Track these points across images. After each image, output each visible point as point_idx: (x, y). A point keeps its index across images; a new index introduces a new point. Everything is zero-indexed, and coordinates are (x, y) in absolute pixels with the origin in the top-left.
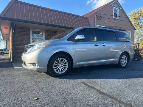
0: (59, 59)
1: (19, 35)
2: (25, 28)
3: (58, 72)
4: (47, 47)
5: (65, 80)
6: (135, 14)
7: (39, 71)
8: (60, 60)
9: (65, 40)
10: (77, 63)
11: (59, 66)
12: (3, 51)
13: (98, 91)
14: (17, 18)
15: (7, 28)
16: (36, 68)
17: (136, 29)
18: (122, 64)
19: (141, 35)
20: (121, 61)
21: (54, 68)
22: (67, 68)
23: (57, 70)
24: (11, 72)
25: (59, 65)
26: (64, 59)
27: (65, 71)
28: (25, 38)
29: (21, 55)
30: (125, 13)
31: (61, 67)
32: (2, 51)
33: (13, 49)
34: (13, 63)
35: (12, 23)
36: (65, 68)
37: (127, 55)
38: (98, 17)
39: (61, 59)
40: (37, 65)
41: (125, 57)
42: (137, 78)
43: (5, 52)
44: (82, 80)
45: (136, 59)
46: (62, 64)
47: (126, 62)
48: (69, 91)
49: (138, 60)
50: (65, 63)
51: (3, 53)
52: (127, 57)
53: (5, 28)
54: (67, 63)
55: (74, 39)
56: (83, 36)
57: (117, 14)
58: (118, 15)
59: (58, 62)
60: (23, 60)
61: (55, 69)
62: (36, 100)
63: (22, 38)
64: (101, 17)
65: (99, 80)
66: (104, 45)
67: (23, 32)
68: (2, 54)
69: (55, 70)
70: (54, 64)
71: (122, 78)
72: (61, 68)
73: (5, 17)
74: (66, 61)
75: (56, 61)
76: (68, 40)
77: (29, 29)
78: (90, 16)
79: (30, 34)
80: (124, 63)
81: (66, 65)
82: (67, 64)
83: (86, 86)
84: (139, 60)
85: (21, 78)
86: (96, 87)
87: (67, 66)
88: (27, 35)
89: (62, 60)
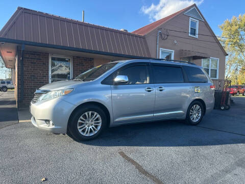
0: (86, 113)
1: (30, 64)
2: (40, 53)
3: (84, 134)
4: (68, 95)
5: (95, 147)
6: (231, 25)
7: (55, 132)
8: (88, 114)
9: (97, 82)
10: (117, 119)
11: (86, 124)
12: (6, 85)
13: (139, 167)
14: (27, 40)
15: (11, 53)
16: (50, 127)
17: (227, 55)
18: (193, 119)
19: (241, 61)
20: (191, 113)
21: (78, 127)
22: (99, 128)
23: (83, 131)
24: (13, 130)
25: (87, 122)
26: (96, 113)
27: (96, 132)
28: (40, 70)
29: (29, 105)
30: (210, 27)
31: (90, 125)
32: (4, 85)
33: (20, 87)
34: (18, 112)
35: (18, 47)
36: (96, 127)
37: (201, 104)
38: (163, 36)
39: (90, 113)
40: (51, 122)
41: (198, 107)
42: (207, 145)
43: (9, 86)
44: (121, 147)
45: (222, 108)
46: (92, 121)
47: (200, 115)
48: (95, 167)
49: (225, 109)
50: (97, 119)
51: (5, 87)
52: (201, 107)
53: (8, 52)
54: (100, 119)
55: (113, 81)
56: (126, 77)
57: (195, 30)
58: (197, 32)
59: (86, 118)
60: (32, 112)
61: (81, 128)
62: (44, 181)
63: (35, 70)
64: (168, 36)
65: (148, 148)
66: (161, 90)
67: (37, 59)
68: (4, 89)
69: (80, 131)
70: (79, 121)
71: (183, 145)
72: (91, 127)
73: (7, 37)
74: (98, 116)
75: (83, 116)
76: (103, 83)
77: (46, 55)
78: (149, 34)
79: (48, 62)
80: (196, 116)
81: (98, 123)
82: (100, 121)
83: (123, 159)
84: (228, 109)
85: (27, 141)
86: (138, 162)
87: (100, 124)
88: (43, 64)
89: (92, 114)
